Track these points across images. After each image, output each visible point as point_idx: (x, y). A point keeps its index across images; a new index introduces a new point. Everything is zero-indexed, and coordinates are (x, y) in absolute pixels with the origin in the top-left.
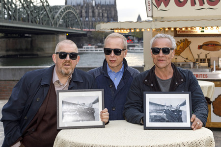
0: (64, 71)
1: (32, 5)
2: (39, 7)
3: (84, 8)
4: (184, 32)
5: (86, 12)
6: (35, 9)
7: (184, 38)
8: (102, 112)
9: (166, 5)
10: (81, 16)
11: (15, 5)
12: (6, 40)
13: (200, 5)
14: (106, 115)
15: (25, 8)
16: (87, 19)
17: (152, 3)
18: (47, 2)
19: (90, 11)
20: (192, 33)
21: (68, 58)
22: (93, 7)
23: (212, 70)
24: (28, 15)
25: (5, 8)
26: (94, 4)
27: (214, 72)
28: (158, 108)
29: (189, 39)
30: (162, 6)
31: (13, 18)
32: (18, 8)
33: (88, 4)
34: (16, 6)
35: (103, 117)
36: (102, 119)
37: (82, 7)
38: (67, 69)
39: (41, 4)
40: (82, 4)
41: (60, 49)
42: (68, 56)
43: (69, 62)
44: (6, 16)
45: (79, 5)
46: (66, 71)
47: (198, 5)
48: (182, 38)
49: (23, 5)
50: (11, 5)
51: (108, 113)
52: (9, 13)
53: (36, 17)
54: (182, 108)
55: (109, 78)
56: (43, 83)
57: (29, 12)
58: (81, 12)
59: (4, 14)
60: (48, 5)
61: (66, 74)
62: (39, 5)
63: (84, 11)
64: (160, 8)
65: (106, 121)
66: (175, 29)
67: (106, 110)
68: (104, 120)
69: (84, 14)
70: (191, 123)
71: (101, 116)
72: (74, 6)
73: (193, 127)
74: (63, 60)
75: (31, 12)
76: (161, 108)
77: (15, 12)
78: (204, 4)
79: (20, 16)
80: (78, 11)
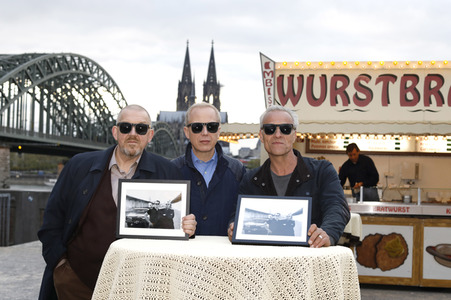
0: (128, 150)
1: (111, 119)
9: (295, 103)
10: (179, 138)
11: (88, 118)
13: (345, 104)
15: (101, 123)
17: (275, 99)
20: (331, 149)
21: (133, 132)
24: (105, 133)
25: (74, 122)
27: (360, 203)
30: (289, 104)
31: (84, 135)
32: (92, 122)
34: (89, 120)
35: (186, 227)
36: (184, 229)
37: (180, 125)
38: (132, 147)
40: (181, 121)
41: (122, 118)
42: (134, 129)
43: (135, 138)
44: (75, 133)
45: (176, 122)
46: (130, 149)
47: (340, 105)
49: (99, 118)
50: (83, 119)
52: (79, 130)
57: (107, 129)
59: (73, 131)
66: (307, 136)
67: (192, 215)
69: (182, 135)
72: (169, 123)
73: (310, 242)
74: (126, 135)
77: (87, 127)
78: (349, 102)
79: (94, 134)
80: (174, 130)
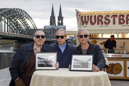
0: (39, 43)
1: (30, 28)
2: (32, 30)
3: (52, 30)
4: (94, 36)
5: (53, 32)
6: (31, 30)
7: (94, 40)
8: (56, 64)
9: (86, 24)
10: (51, 34)
12: (18, 43)
13: (101, 25)
14: (58, 65)
15: (27, 30)
16: (53, 35)
17: (80, 23)
18: (36, 27)
19: (55, 31)
20: (98, 38)
21: (40, 38)
22: (56, 30)
23: (106, 53)
25: (18, 29)
26: (56, 29)
27: (107, 54)
28: (78, 62)
29: (96, 40)
30: (85, 25)
32: (24, 29)
33: (53, 29)
34: (23, 29)
35: (56, 66)
36: (56, 67)
37: (51, 30)
38: (40, 43)
39: (34, 28)
40: (51, 28)
41: (37, 34)
42: (41, 37)
43: (41, 39)
45: (50, 29)
47: (100, 25)
48: (93, 40)
49: (26, 28)
50: (21, 28)
51: (59, 64)
52: (20, 32)
53: (31, 34)
54: (89, 62)
55: (59, 48)
56: (29, 50)
57: (28, 32)
58: (51, 32)
59: (18, 32)
60: (37, 29)
61: (40, 45)
62: (33, 29)
63: (52, 31)
64: (84, 25)
65: (58, 68)
66: (90, 34)
67: (58, 63)
68: (57, 67)
69: (52, 33)
70: (92, 68)
71: (56, 65)
72: (48, 29)
73: (93, 70)
74: (38, 39)
75: (29, 31)
76: (79, 61)
77: (22, 31)
78: (103, 24)
79: (24, 33)
80: (49, 31)
